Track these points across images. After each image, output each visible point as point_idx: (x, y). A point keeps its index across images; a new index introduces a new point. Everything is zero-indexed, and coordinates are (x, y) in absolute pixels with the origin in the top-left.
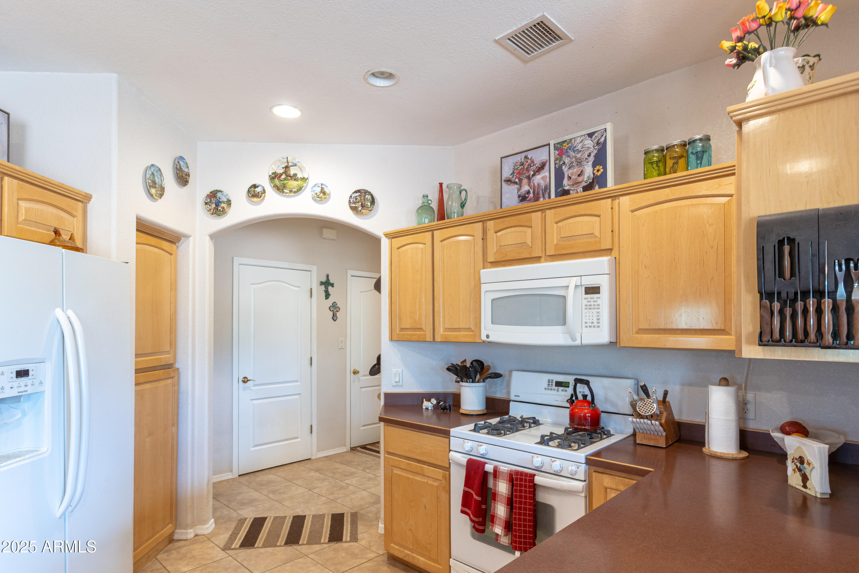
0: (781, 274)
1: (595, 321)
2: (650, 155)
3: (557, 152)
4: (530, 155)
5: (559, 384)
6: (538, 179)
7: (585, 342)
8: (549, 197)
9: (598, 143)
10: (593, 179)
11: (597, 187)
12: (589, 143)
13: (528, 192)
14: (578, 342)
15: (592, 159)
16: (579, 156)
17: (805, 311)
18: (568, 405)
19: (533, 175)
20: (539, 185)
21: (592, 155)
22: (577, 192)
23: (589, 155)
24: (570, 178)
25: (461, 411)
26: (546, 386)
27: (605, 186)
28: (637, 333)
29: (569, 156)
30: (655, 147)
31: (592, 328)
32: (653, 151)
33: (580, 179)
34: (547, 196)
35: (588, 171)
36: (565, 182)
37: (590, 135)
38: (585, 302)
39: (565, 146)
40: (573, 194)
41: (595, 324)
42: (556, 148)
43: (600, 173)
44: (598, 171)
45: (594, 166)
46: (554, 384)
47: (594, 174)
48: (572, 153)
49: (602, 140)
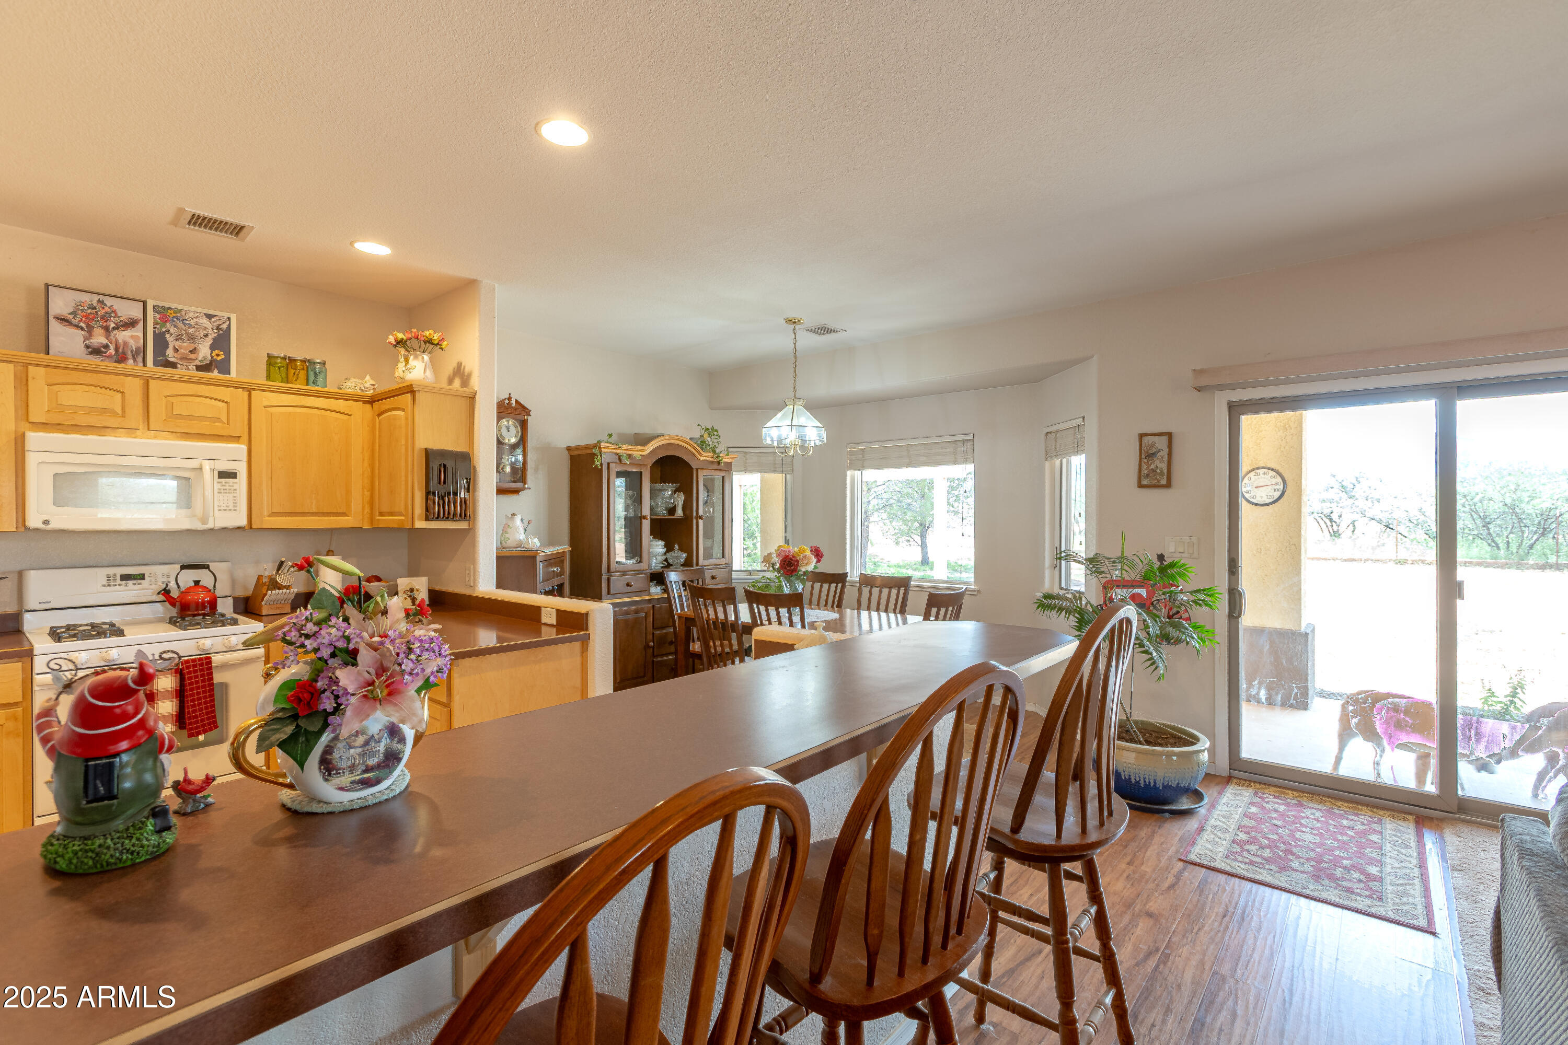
0: (439, 482)
2: (273, 361)
3: (157, 316)
4: (109, 302)
5: (127, 578)
6: (123, 335)
7: (219, 525)
8: (144, 365)
9: (218, 328)
10: (211, 362)
11: (216, 371)
12: (205, 322)
13: (106, 347)
14: (210, 526)
15: (209, 341)
16: (192, 331)
17: (449, 502)
19: (114, 329)
20: (125, 343)
21: (211, 337)
22: (188, 369)
23: (206, 335)
24: (176, 350)
26: (105, 582)
27: (228, 372)
29: (175, 326)
30: (280, 355)
32: (277, 357)
33: (192, 356)
34: (140, 359)
35: (204, 352)
36: (170, 352)
37: (209, 317)
38: (217, 486)
39: (171, 314)
41: (231, 507)
42: (155, 309)
43: (219, 358)
44: (218, 355)
45: (213, 348)
46: (118, 578)
47: (212, 357)
48: (180, 325)
49: (225, 326)
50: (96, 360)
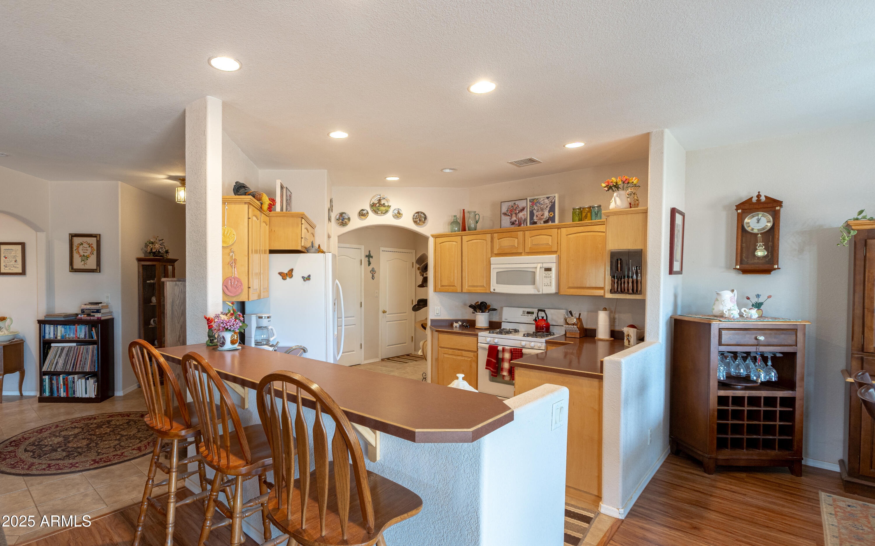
0: (617, 270)
1: (549, 283)
2: (575, 210)
3: (531, 203)
4: (517, 203)
5: (528, 313)
6: (521, 215)
7: (544, 292)
8: (527, 225)
9: (551, 202)
10: (549, 218)
11: (550, 222)
12: (547, 201)
13: (516, 221)
14: (541, 293)
15: (548, 209)
16: (542, 206)
17: (624, 282)
18: (534, 322)
19: (518, 213)
20: (521, 218)
21: (549, 207)
22: (541, 223)
23: (547, 207)
24: (537, 216)
25: (476, 327)
26: (522, 314)
27: (555, 222)
28: (568, 288)
29: (537, 206)
30: (577, 207)
31: (548, 287)
32: (576, 209)
33: (542, 217)
34: (525, 223)
35: (546, 214)
36: (535, 218)
37: (548, 198)
38: (544, 275)
39: (535, 201)
40: (538, 225)
41: (549, 285)
42: (530, 201)
43: (552, 216)
44: (551, 215)
45: (549, 212)
46: (526, 313)
47: (549, 216)
48: (538, 205)
49: (553, 201)
50: (513, 227)
